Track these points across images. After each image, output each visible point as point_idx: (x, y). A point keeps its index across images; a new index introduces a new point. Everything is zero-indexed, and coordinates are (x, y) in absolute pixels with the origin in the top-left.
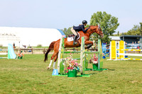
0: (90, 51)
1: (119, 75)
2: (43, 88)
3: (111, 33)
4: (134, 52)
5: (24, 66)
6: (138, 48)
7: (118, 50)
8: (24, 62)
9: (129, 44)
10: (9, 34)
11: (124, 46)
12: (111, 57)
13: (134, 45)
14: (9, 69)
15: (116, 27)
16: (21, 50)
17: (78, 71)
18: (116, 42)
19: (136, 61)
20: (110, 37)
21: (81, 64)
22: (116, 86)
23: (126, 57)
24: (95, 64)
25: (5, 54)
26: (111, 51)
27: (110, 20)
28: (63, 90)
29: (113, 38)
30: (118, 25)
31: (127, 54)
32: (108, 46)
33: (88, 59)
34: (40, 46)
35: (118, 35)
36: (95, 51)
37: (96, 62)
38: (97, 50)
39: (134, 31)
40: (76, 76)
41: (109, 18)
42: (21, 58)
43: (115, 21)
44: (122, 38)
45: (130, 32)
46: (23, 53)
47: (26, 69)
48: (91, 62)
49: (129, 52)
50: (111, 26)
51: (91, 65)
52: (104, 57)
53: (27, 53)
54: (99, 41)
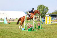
0: (37, 21)
1: (49, 30)
2: (18, 35)
3: (45, 13)
4: (55, 21)
5: (10, 27)
6: (56, 19)
7: (48, 20)
8: (10, 25)
9: (53, 18)
10: (4, 13)
11: (51, 19)
12: (45, 23)
13: (55, 18)
14: (5, 28)
15: (47, 11)
16: (9, 20)
17: (32, 29)
18: (47, 17)
19: (56, 25)
20: (45, 15)
21: (33, 26)
22: (48, 35)
23: (51, 23)
24: (39, 26)
25: (3, 22)
26: (45, 21)
27: (45, 8)
28: (26, 36)
29: (46, 15)
30: (48, 10)
31: (52, 22)
32: (44, 19)
33: (36, 24)
34: (17, 18)
35: (48, 14)
36: (39, 21)
37: (39, 25)
38: (40, 20)
39: (55, 12)
40: (31, 31)
41: (45, 7)
42: (9, 23)
43: (47, 9)
44: (50, 15)
45: (53, 13)
46: (10, 21)
47: (11, 28)
48: (37, 25)
49: (53, 21)
50: (45, 10)
51: (37, 26)
52: (43, 23)
53: (12, 21)
54: (41, 16)
